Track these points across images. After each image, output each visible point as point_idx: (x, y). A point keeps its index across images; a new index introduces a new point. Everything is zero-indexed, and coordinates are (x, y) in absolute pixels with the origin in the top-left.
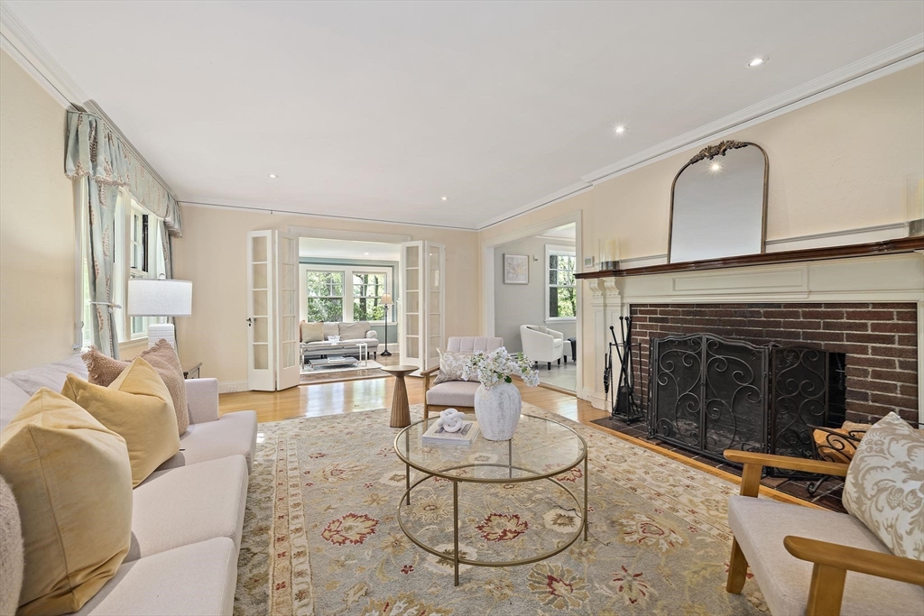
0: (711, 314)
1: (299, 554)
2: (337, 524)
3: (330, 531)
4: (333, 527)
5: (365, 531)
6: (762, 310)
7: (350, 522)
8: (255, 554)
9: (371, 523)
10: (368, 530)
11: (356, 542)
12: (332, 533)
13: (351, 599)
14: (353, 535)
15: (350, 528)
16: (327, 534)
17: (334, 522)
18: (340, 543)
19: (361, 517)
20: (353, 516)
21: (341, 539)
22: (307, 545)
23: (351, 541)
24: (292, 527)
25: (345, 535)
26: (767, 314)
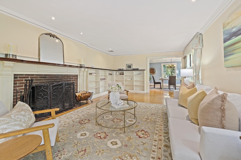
0: (48, 77)
1: (157, 134)
2: (145, 137)
3: (147, 136)
4: (146, 136)
5: (140, 132)
6: (60, 76)
7: (142, 136)
8: (167, 139)
9: (137, 133)
10: (139, 131)
11: (143, 131)
12: (147, 135)
13: (150, 124)
14: (143, 132)
15: (143, 134)
16: (149, 135)
17: (145, 138)
18: (147, 132)
19: (138, 136)
20: (140, 137)
21: (146, 133)
22: (154, 135)
23: (144, 131)
24: (157, 142)
25: (145, 133)
26: (61, 77)
